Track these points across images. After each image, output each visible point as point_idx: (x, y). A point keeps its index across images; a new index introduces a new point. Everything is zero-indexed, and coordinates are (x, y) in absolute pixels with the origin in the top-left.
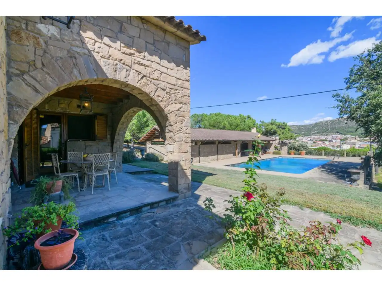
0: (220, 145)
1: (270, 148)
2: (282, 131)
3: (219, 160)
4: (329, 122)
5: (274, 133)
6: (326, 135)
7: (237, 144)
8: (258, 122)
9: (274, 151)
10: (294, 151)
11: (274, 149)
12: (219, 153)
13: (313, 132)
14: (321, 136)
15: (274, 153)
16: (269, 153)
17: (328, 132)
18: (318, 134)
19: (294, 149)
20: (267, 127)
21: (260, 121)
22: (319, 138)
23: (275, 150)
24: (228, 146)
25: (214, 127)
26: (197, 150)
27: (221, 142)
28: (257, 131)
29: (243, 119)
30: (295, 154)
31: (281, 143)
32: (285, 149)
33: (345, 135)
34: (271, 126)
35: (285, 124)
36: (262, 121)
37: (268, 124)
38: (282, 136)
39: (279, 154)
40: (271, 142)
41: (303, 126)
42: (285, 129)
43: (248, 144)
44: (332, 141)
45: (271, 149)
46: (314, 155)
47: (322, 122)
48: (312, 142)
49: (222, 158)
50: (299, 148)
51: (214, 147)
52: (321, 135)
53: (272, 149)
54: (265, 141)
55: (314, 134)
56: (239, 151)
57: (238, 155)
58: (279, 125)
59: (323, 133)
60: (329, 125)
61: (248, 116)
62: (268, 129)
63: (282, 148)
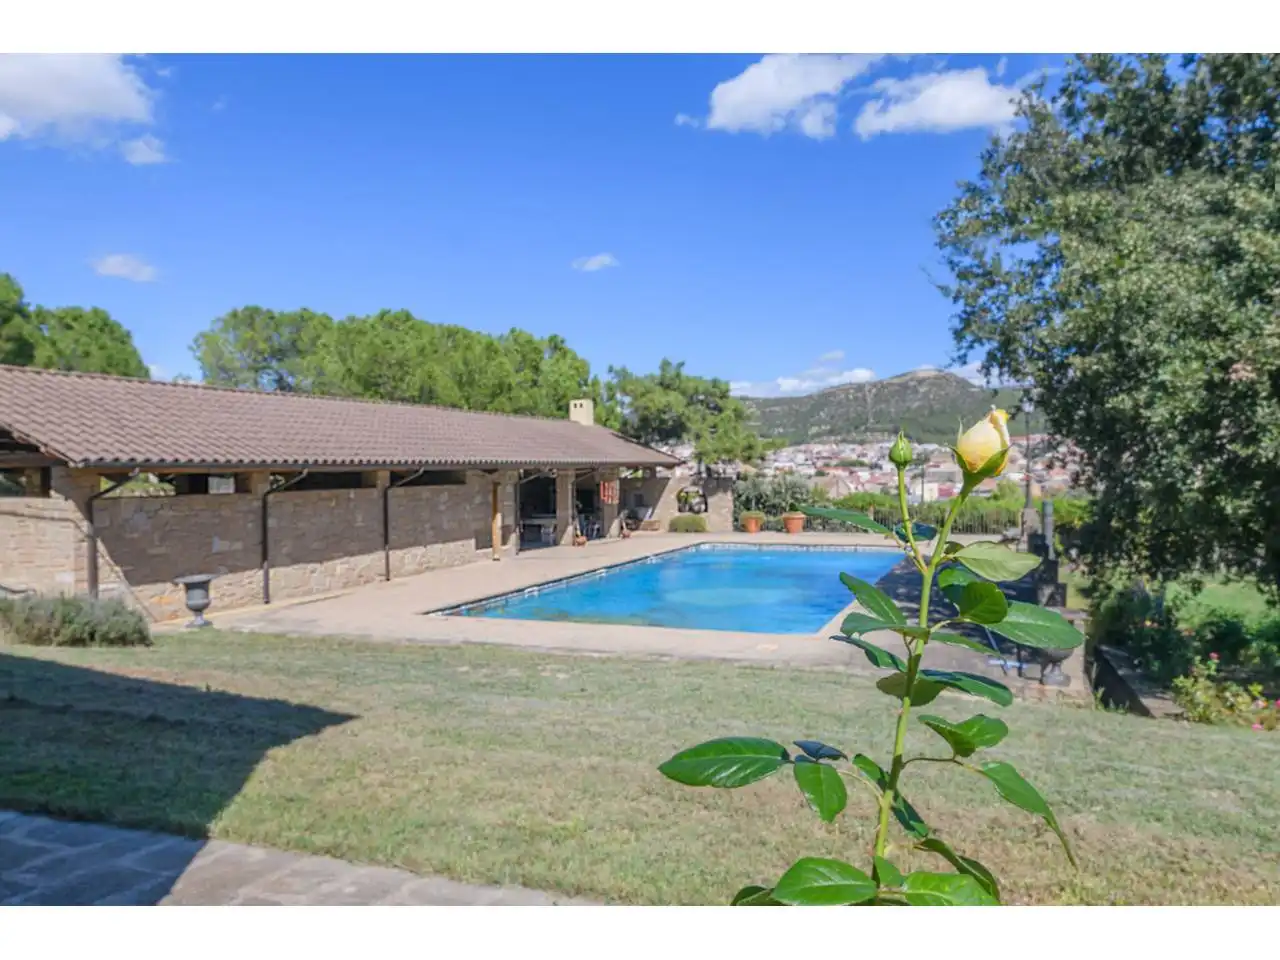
0: (400, 491)
1: (657, 500)
2: (711, 420)
3: (395, 580)
4: (870, 391)
5: (673, 431)
6: (862, 443)
7: (496, 484)
8: (600, 374)
9: (677, 514)
10: (762, 515)
11: (676, 505)
12: (392, 537)
13: (814, 430)
14: (842, 447)
15: (674, 528)
16: (652, 527)
17: (867, 430)
18: (833, 438)
19: (757, 503)
20: (642, 402)
21: (611, 370)
22: (835, 455)
23: (680, 510)
24: (444, 493)
25: (368, 386)
26: (252, 526)
27: (409, 473)
28: (597, 420)
29: (529, 355)
30: (764, 528)
31: (704, 475)
32: (722, 505)
33: (920, 442)
34: (660, 399)
35: (723, 387)
36: (617, 367)
37: (648, 383)
38: (709, 443)
39: (698, 528)
40: (661, 472)
41: (778, 402)
42: (720, 410)
43: (554, 481)
44: (881, 468)
45: (660, 504)
46: (833, 530)
47: (844, 389)
48: (812, 471)
49: (411, 567)
50: (777, 501)
51: (360, 505)
52: (844, 441)
53: (666, 509)
54: (634, 467)
55: (818, 435)
56: (510, 521)
57: (504, 541)
58: (697, 392)
59: (849, 432)
60: (869, 400)
61: (553, 339)
62: (646, 408)
63: (710, 500)
